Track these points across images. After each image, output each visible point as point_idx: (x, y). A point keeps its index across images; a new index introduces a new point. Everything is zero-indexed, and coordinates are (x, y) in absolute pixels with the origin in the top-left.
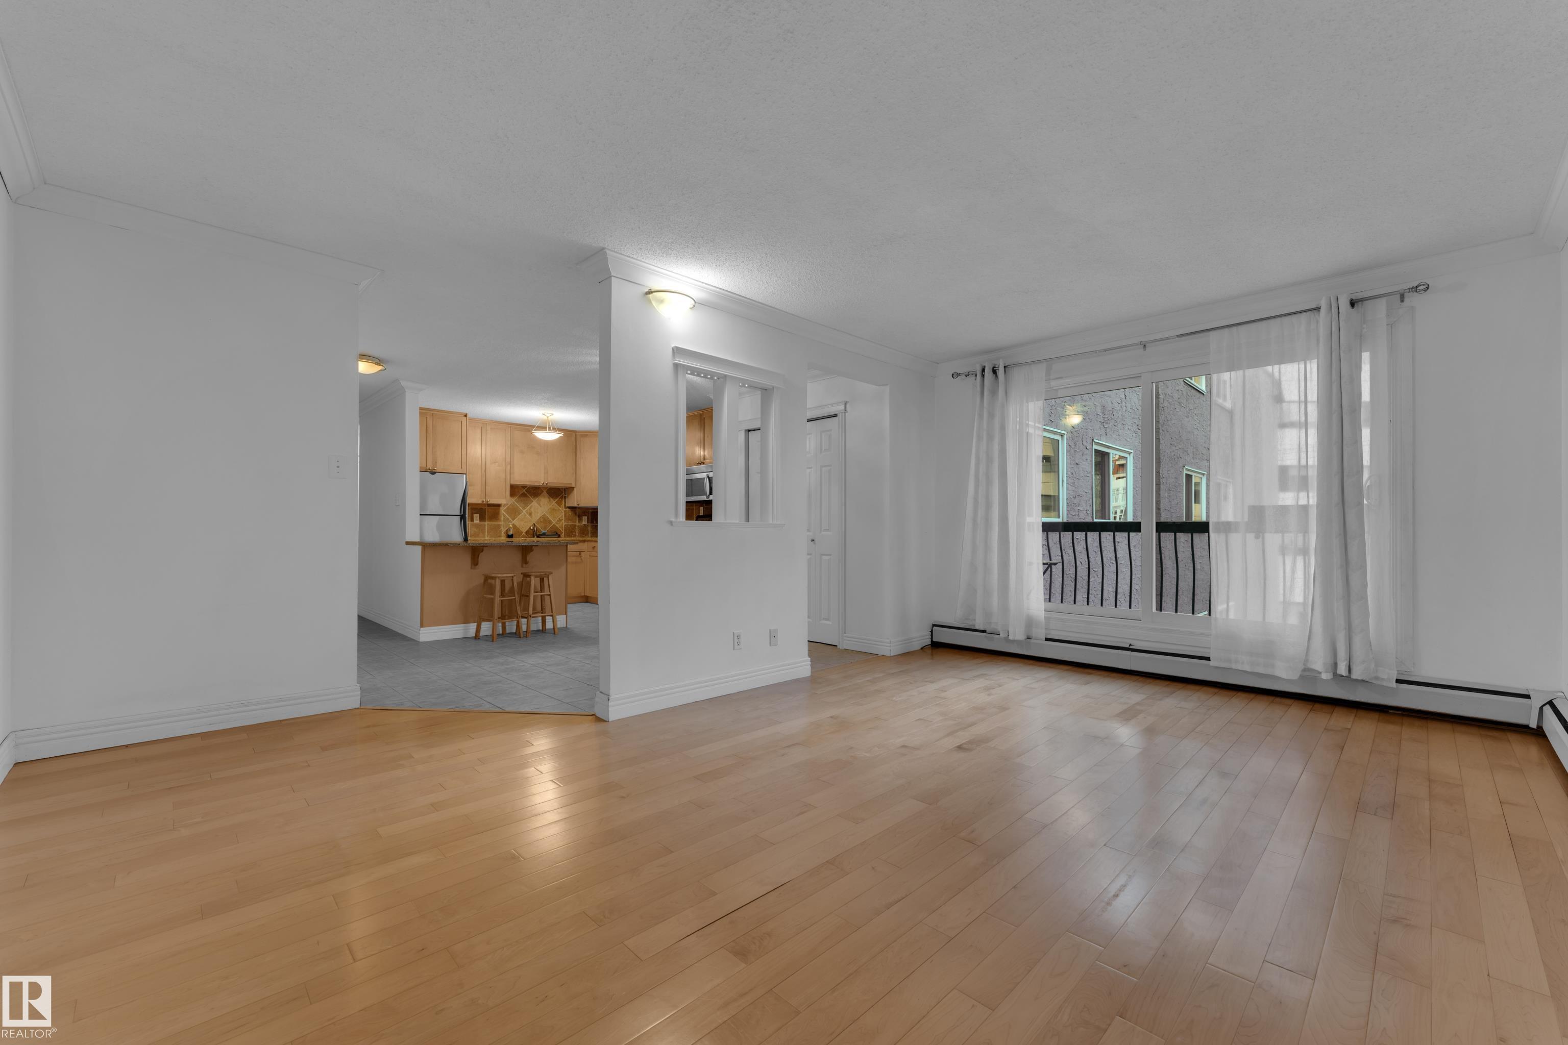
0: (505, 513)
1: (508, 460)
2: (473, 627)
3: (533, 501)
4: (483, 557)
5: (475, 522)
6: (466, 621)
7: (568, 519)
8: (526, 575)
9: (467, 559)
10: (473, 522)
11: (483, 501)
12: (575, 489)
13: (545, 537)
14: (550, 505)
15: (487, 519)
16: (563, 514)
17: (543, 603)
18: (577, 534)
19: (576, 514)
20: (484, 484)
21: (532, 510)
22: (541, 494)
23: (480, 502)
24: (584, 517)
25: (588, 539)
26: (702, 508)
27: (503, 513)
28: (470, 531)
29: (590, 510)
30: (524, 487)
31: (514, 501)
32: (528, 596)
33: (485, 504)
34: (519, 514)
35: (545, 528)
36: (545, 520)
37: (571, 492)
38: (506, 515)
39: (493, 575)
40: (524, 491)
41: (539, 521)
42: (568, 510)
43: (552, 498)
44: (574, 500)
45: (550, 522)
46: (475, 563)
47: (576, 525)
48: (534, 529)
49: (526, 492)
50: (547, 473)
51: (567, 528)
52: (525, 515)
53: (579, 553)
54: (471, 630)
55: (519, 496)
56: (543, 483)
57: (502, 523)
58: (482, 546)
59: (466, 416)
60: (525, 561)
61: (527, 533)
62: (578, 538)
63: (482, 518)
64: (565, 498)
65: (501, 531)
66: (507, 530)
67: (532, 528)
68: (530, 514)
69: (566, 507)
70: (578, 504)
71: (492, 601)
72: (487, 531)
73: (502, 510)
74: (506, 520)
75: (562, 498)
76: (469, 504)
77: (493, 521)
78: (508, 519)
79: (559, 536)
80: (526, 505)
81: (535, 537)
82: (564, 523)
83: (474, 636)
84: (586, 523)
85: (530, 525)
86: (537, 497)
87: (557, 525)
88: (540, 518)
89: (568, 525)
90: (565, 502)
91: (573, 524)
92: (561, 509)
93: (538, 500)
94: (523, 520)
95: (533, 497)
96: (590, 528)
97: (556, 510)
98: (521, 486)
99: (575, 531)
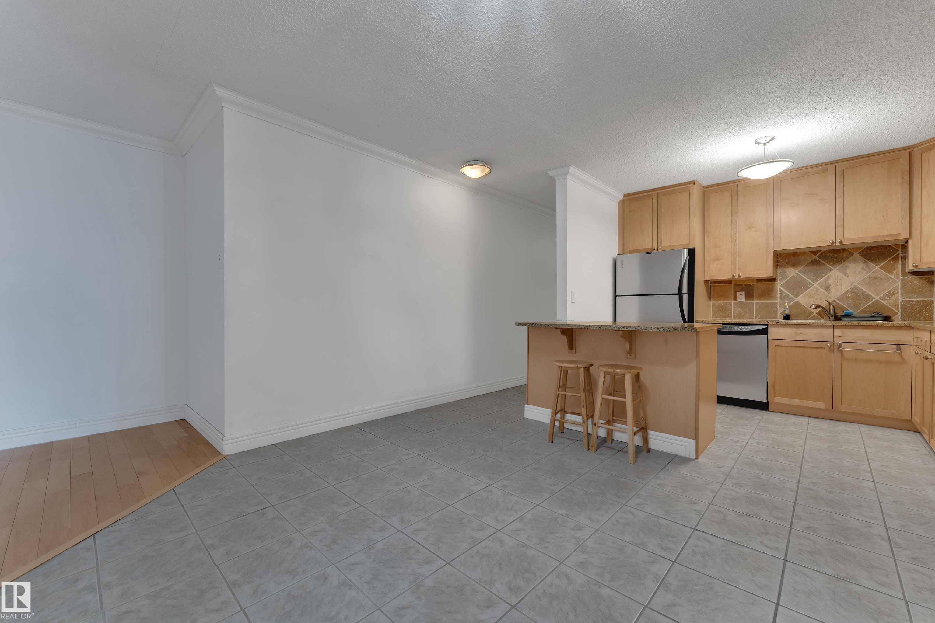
0: (783, 289)
3: (832, 270)
5: (739, 300)
7: (907, 291)
11: (733, 276)
12: (910, 241)
13: (849, 319)
14: (868, 272)
15: (756, 298)
16: (900, 283)
19: (923, 280)
20: (736, 255)
22: (847, 258)
27: (780, 290)
28: (732, 311)
31: (797, 271)
33: (753, 280)
35: (855, 306)
38: (785, 291)
41: (845, 296)
42: (911, 277)
43: (872, 261)
44: (909, 261)
47: (932, 301)
49: (818, 259)
51: (906, 305)
52: (817, 290)
53: (896, 346)
55: (806, 265)
56: (834, 243)
57: (778, 301)
63: (749, 296)
64: (904, 258)
65: (776, 311)
66: (784, 310)
68: (827, 288)
69: (904, 273)
70: (916, 267)
72: (756, 311)
74: (785, 297)
78: (788, 296)
80: (819, 275)
81: (832, 319)
82: (899, 298)
85: (826, 303)
86: (840, 264)
87: (884, 302)
88: (846, 292)
89: (911, 301)
90: (903, 265)
91: (923, 300)
92: (893, 276)
93: (842, 266)
94: (814, 297)
95: (831, 264)
97: (881, 279)
98: (809, 252)
99: (930, 312)
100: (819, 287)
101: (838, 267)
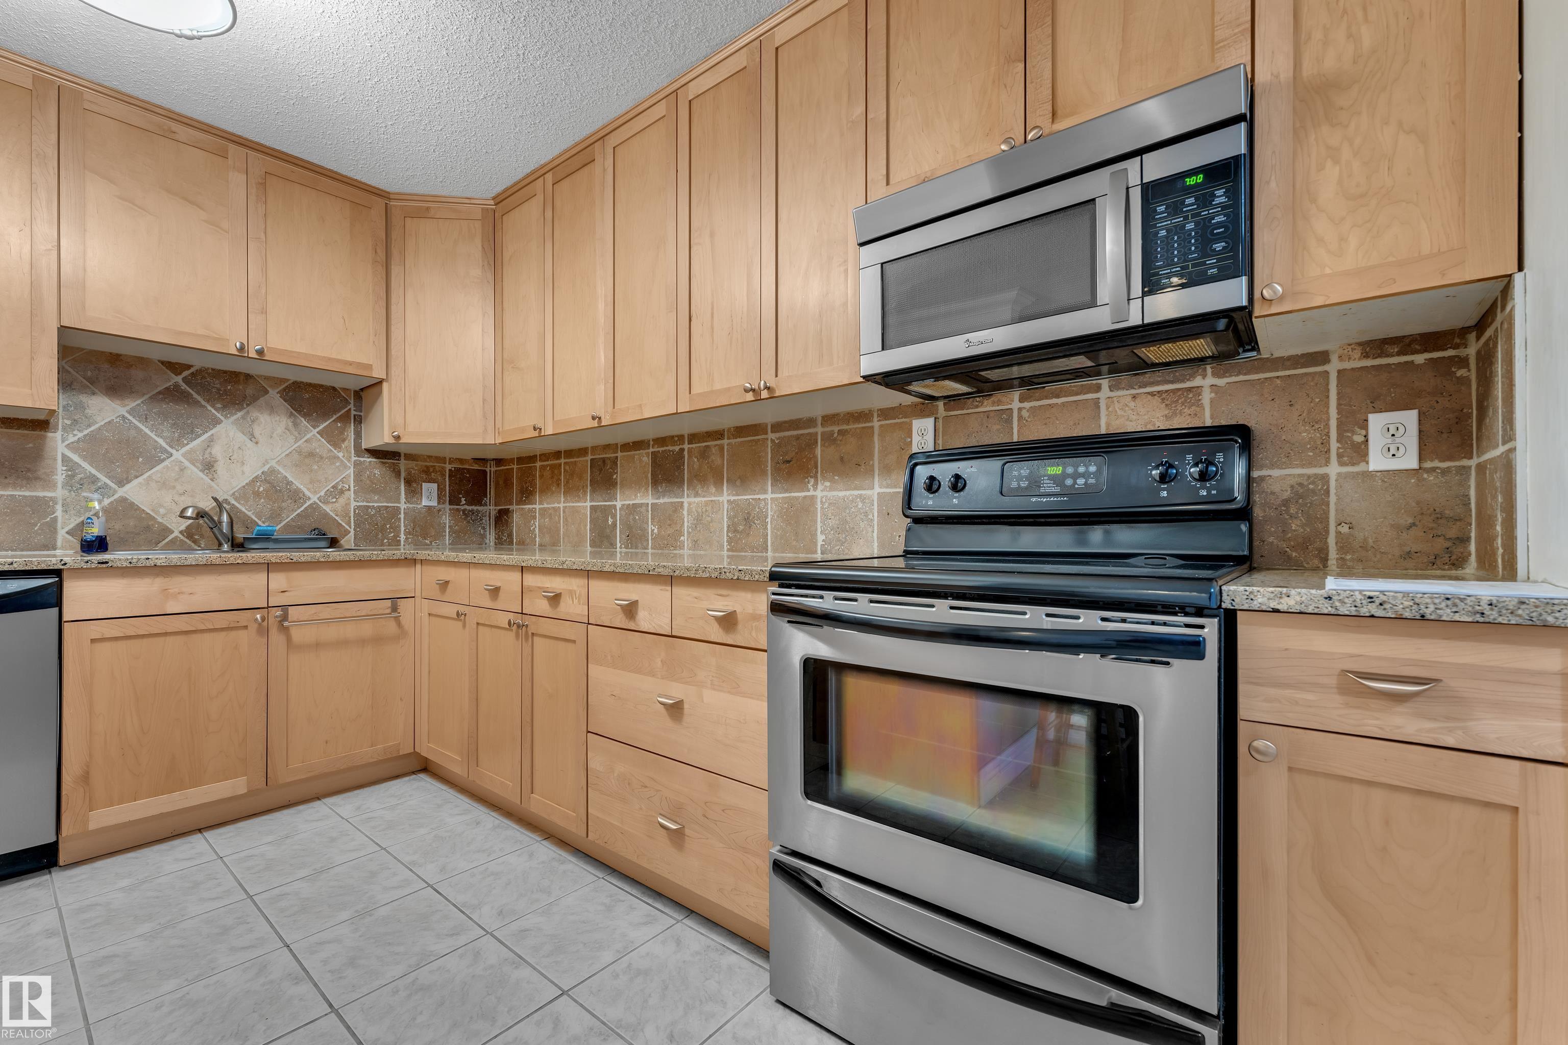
0: (75, 457)
3: (219, 422)
7: (364, 486)
12: (387, 384)
13: (271, 545)
14: (296, 439)
16: (352, 470)
18: (402, 537)
19: (398, 474)
21: (217, 451)
22: (255, 399)
24: (425, 484)
25: (433, 554)
26: (931, 419)
27: (66, 459)
29: (448, 467)
30: (175, 367)
31: (124, 411)
34: (154, 462)
35: (275, 516)
36: (272, 488)
38: (83, 463)
40: (179, 379)
41: (249, 491)
42: (368, 460)
43: (305, 416)
44: (382, 426)
45: (296, 496)
47: (399, 508)
48: (221, 517)
51: (362, 516)
52: (182, 469)
53: (389, 603)
55: (151, 398)
57: (59, 493)
61: (186, 530)
62: (404, 550)
64: (359, 420)
65: (51, 527)
66: (83, 522)
67: (213, 514)
68: (209, 467)
69: (359, 451)
70: (397, 438)
73: (63, 445)
74: (83, 483)
75: (345, 418)
77: (11, 486)
78: (95, 478)
79: (331, 543)
80: (188, 432)
81: (226, 547)
82: (352, 501)
84: (434, 503)
86: (240, 410)
87: (327, 508)
88: (254, 481)
89: (369, 507)
90: (358, 435)
91: (388, 507)
92: (340, 455)
93: (243, 418)
94: (174, 487)
95: (219, 405)
96: (446, 519)
97: (322, 458)
98: (159, 361)
99: (396, 529)
100: (187, 463)
101: (235, 417)
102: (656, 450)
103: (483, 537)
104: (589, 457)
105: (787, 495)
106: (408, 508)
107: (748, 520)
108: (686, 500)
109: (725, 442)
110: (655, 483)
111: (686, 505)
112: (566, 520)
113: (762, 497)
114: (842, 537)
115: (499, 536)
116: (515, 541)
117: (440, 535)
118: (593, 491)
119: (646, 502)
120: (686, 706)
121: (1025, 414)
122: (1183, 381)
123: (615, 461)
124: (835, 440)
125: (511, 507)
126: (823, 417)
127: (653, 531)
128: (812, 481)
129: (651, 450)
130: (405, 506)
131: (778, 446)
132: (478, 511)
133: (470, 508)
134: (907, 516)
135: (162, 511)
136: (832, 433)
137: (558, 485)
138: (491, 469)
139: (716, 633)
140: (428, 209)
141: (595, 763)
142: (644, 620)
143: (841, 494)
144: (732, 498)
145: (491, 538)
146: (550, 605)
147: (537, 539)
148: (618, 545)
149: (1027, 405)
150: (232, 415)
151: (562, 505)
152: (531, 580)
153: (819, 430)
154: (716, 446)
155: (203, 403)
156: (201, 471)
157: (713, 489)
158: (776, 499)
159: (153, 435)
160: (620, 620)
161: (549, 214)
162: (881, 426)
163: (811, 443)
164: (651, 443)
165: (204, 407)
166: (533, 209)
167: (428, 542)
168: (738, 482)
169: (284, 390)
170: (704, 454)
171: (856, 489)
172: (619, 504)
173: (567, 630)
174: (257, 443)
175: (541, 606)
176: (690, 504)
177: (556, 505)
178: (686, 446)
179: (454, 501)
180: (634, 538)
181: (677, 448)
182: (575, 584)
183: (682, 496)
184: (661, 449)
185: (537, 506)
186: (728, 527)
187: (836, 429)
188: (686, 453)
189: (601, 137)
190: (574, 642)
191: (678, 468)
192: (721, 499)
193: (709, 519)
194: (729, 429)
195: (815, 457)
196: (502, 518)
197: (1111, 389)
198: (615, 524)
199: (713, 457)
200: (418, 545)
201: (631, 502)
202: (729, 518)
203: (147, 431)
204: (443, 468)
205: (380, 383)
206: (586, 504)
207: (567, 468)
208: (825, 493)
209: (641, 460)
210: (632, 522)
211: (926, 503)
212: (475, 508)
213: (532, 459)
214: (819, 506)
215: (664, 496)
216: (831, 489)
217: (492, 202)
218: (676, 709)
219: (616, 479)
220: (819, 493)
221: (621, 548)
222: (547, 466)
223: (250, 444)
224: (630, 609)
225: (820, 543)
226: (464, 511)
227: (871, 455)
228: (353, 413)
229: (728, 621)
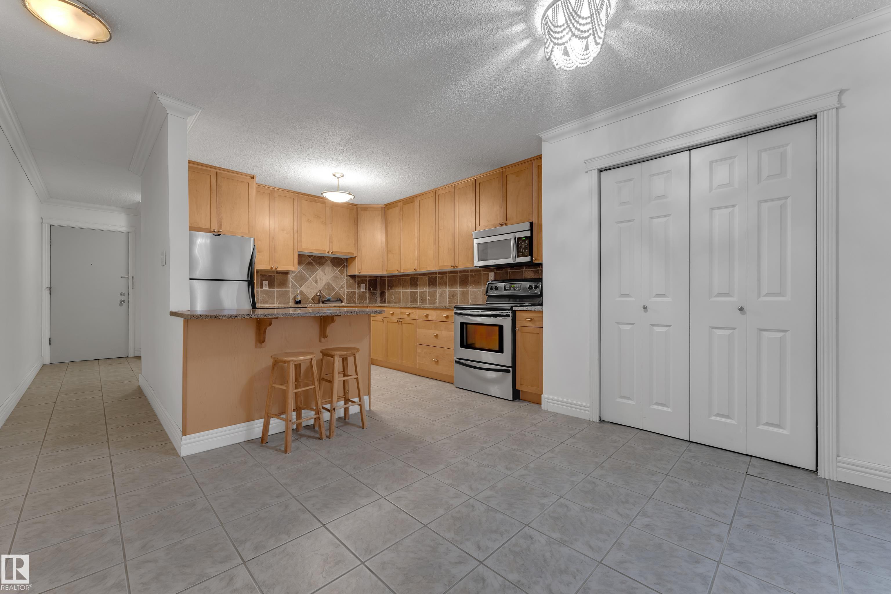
0: (292, 280)
1: (296, 228)
2: (258, 426)
3: (318, 270)
4: (271, 332)
5: (264, 288)
6: (249, 419)
7: (348, 286)
8: (327, 354)
9: (251, 333)
10: (263, 288)
11: (272, 268)
12: (356, 258)
13: (329, 302)
14: (334, 273)
15: (276, 286)
16: (345, 281)
17: (346, 386)
18: (357, 300)
19: (356, 281)
20: (273, 250)
22: (325, 263)
23: (269, 268)
24: (362, 285)
26: (493, 273)
27: (291, 281)
28: (259, 297)
29: (368, 279)
30: (310, 256)
31: (301, 268)
32: (331, 382)
33: (273, 272)
34: (306, 281)
35: (329, 294)
36: (329, 287)
37: (354, 260)
38: (294, 282)
39: (286, 359)
40: (310, 259)
41: (324, 288)
42: (349, 278)
43: (335, 266)
44: (355, 269)
45: (334, 289)
46: (261, 339)
48: (320, 295)
49: (312, 261)
50: (332, 242)
51: (348, 294)
52: (311, 282)
54: (256, 430)
55: (306, 264)
56: (328, 252)
57: (290, 289)
58: (269, 318)
59: (253, 178)
60: (323, 334)
61: (313, 299)
62: (357, 304)
63: (271, 285)
64: (347, 267)
65: (289, 298)
66: (295, 296)
67: (318, 294)
68: (316, 282)
69: (347, 276)
70: (360, 273)
71: (284, 394)
72: (276, 297)
73: (290, 277)
74: (294, 287)
75: (344, 267)
76: (257, 272)
77: (282, 288)
79: (342, 302)
80: (312, 273)
81: (322, 303)
82: (346, 290)
83: (261, 436)
84: (364, 290)
85: (316, 292)
86: (322, 266)
87: (340, 292)
88: (325, 285)
89: (349, 291)
90: (347, 271)
91: (353, 291)
92: (343, 277)
93: (323, 268)
94: (310, 287)
95: (318, 265)
96: (367, 295)
97: (339, 278)
98: (307, 255)
99: (355, 298)
100: (312, 281)
101: (321, 268)
102: (429, 276)
103: (376, 300)
104: (410, 277)
105: (462, 289)
106: (358, 292)
107: (453, 296)
108: (437, 290)
109: (448, 275)
110: (429, 285)
111: (437, 291)
112: (403, 295)
113: (456, 290)
114: (475, 300)
115: (381, 300)
116: (386, 301)
117: (365, 300)
118: (411, 287)
119: (426, 290)
120: (439, 335)
121: (511, 273)
122: (536, 268)
123: (417, 278)
124: (473, 276)
125: (385, 291)
126: (471, 270)
127: (428, 298)
128: (468, 286)
129: (428, 276)
130: (357, 291)
131: (460, 277)
132: (375, 292)
133: (373, 291)
134: (487, 295)
135: (308, 293)
136: (473, 274)
137: (401, 285)
138: (379, 279)
139: (445, 320)
140: (367, 208)
141: (419, 351)
142: (430, 318)
143: (475, 289)
144: (449, 290)
145: (379, 300)
146: (408, 316)
147: (394, 301)
148: (419, 302)
149: (511, 271)
150: (321, 267)
151: (402, 291)
152: (402, 310)
153: (470, 273)
154: (445, 276)
155: (315, 265)
156: (315, 283)
157: (444, 287)
158: (460, 290)
159: (306, 274)
160: (425, 318)
161: (402, 213)
162: (483, 273)
163: (468, 276)
164: (428, 274)
165: (315, 266)
166: (397, 210)
167: (363, 301)
168: (451, 286)
169: (331, 260)
170: (442, 278)
171: (478, 288)
172: (419, 291)
173: (412, 322)
174: (325, 275)
175: (405, 316)
176: (438, 291)
177: (400, 291)
178: (437, 276)
179: (369, 289)
180: (423, 300)
181: (435, 276)
182: (414, 311)
183: (436, 289)
184: (431, 276)
185: (394, 291)
186: (448, 297)
187: (473, 273)
188: (437, 277)
189: (416, 196)
190: (414, 324)
191: (436, 281)
192: (446, 290)
193: (443, 295)
194: (448, 272)
195: (469, 280)
196: (382, 295)
197: (525, 269)
198: (418, 296)
199: (444, 279)
200: (360, 302)
201: (422, 290)
202: (448, 295)
203: (305, 273)
204: (367, 279)
205: (355, 257)
206: (409, 290)
207: (403, 280)
208: (471, 289)
209: (425, 279)
210: (423, 296)
211: (491, 293)
212: (374, 291)
213: (392, 276)
214: (470, 292)
215: (431, 289)
216: (472, 288)
217: (384, 205)
218: (437, 336)
219: (418, 284)
220: (470, 289)
221: (419, 303)
222: (397, 279)
223: (324, 275)
224: (427, 316)
225: (470, 301)
226: (372, 292)
227: (481, 280)
228: (346, 265)
229: (447, 317)
